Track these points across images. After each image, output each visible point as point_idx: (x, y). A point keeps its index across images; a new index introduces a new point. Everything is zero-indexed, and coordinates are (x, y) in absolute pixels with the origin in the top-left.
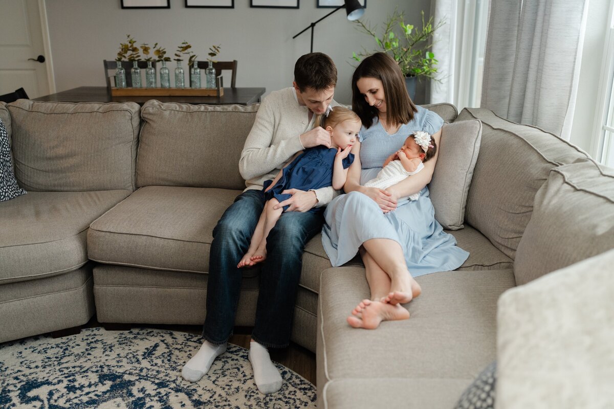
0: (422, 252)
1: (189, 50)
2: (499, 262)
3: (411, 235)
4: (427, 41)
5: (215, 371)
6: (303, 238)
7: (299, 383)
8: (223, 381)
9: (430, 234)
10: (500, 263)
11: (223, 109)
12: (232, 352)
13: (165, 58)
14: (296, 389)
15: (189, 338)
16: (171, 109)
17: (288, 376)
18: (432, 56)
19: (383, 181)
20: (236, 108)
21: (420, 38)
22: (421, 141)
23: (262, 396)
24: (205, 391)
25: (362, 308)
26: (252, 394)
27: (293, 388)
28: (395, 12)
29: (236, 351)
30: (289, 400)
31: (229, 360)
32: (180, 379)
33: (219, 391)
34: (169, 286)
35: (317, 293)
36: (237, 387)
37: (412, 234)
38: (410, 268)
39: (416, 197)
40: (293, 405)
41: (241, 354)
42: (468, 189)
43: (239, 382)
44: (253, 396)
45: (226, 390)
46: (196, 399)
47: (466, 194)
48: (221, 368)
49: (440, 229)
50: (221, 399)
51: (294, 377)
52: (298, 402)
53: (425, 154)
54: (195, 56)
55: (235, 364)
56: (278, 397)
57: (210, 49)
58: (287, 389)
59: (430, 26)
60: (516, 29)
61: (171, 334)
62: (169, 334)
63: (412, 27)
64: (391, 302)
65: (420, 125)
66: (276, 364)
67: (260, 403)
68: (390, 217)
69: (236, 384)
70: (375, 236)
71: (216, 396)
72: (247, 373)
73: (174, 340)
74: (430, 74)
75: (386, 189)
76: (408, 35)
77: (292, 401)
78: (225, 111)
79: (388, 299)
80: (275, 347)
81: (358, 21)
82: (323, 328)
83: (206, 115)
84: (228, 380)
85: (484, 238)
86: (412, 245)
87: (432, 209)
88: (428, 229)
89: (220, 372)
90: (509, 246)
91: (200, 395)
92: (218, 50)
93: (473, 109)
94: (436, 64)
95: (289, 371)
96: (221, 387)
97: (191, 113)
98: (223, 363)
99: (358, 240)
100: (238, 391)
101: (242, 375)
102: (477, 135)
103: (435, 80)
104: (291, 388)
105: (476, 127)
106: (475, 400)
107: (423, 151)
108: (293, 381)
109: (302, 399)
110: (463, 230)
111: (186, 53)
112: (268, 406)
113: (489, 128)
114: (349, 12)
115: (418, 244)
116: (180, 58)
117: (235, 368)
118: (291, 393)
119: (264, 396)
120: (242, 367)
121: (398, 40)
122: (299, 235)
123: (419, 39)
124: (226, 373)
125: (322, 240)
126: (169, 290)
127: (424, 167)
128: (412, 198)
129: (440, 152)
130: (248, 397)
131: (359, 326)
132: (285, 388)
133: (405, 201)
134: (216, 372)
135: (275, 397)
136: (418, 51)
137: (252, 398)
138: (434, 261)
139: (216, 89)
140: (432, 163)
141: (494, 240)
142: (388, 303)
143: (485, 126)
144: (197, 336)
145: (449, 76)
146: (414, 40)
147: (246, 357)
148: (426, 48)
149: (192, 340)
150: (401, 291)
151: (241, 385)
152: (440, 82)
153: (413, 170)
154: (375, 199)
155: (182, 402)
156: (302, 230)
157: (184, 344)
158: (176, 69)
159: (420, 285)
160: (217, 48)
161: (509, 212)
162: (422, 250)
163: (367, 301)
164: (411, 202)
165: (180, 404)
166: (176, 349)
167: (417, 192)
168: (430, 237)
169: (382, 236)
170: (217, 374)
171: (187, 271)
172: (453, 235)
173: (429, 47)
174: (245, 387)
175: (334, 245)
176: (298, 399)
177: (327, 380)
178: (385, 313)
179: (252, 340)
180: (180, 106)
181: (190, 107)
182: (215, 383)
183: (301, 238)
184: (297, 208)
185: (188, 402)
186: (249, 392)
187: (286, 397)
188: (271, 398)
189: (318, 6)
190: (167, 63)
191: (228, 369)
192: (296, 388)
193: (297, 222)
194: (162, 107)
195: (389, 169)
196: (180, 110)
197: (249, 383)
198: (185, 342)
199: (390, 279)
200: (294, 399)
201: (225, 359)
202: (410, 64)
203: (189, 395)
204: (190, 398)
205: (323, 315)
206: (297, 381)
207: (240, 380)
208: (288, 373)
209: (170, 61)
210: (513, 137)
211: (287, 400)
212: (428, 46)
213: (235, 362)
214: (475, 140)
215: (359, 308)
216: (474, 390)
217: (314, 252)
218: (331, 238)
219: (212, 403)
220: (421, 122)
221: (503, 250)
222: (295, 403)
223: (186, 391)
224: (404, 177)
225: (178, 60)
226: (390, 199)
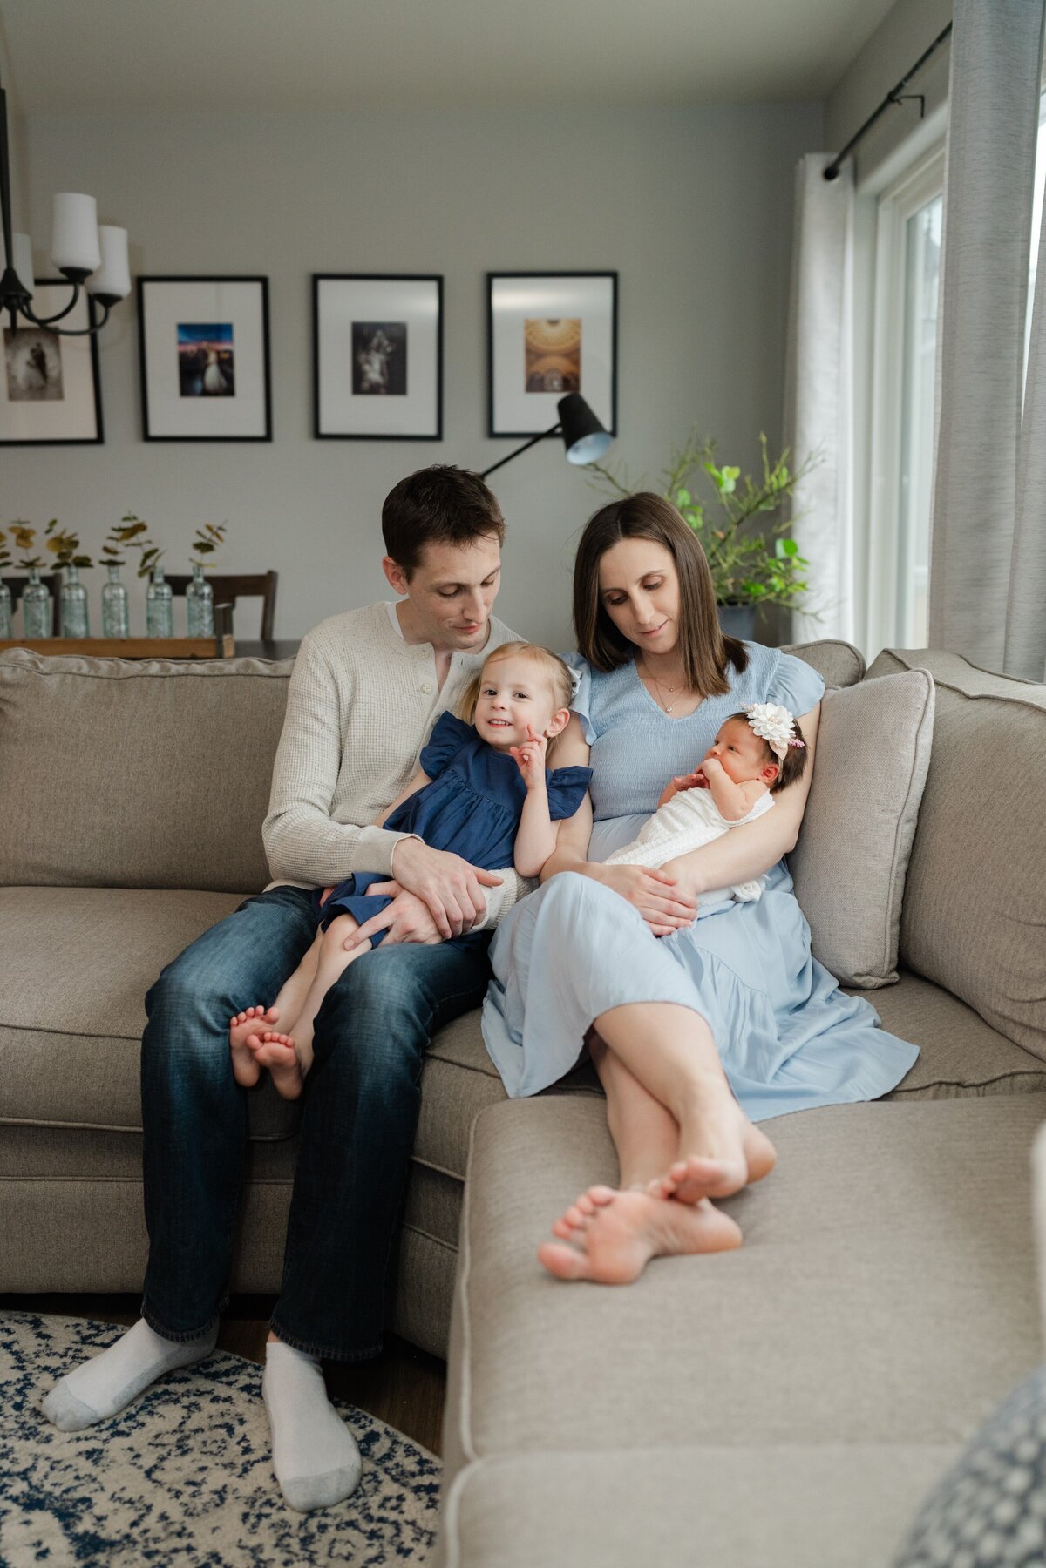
0: (778, 1049)
1: (141, 537)
2: (1008, 1071)
3: (742, 1001)
4: (778, 508)
5: (157, 1437)
6: (422, 1013)
7: (414, 1468)
8: (177, 1470)
9: (800, 997)
10: (1012, 1075)
11: (212, 668)
12: (215, 1377)
13: (77, 558)
14: (404, 1491)
15: (90, 1336)
16: (64, 670)
17: (380, 1448)
18: (792, 548)
19: (653, 848)
20: (248, 665)
21: (760, 502)
22: (769, 728)
23: (294, 1518)
24: (117, 1504)
25: (585, 1213)
26: (266, 1510)
27: (396, 1486)
28: (690, 441)
29: (227, 1373)
30: (380, 1525)
31: (204, 1402)
32: (43, 1466)
33: (162, 1502)
34: (28, 1176)
35: (459, 1177)
36: (219, 1487)
37: (745, 996)
38: (739, 1095)
39: (753, 891)
40: (391, 1543)
41: (243, 1380)
42: (904, 867)
43: (228, 1471)
44: (267, 1516)
45: (184, 1498)
46: (86, 1533)
47: (901, 882)
48: (175, 1426)
49: (830, 984)
50: (165, 1529)
51: (400, 1450)
52: (407, 1533)
53: (780, 767)
54: (156, 551)
55: (222, 1414)
56: (347, 1518)
57: (199, 533)
58: (376, 1490)
59: (785, 471)
60: (1013, 444)
61: (36, 1324)
62: (31, 1323)
63: (736, 472)
64: (682, 1194)
65: (760, 692)
66: (346, 1412)
67: (287, 1540)
68: (677, 947)
69: (217, 1478)
70: (629, 996)
71: (151, 1521)
72: (255, 1442)
73: (43, 1342)
74: (790, 597)
75: (662, 868)
76: (727, 494)
77: (388, 1531)
78: (216, 673)
79: (670, 1186)
80: (339, 1358)
81: (594, 466)
82: (469, 1285)
83: (162, 685)
84: (195, 1467)
85: (959, 1006)
86: (748, 1028)
87: (804, 928)
88: (794, 985)
89: (172, 1439)
90: (1036, 1024)
91: (100, 1519)
92: (218, 537)
93: (906, 651)
94: (803, 570)
95: (387, 1433)
96: (169, 1490)
97: (121, 681)
98: (184, 1413)
99: (580, 1013)
100: (222, 1500)
101: (239, 1449)
102: (921, 711)
103: (804, 614)
104: (390, 1488)
105: (918, 691)
106: (973, 1528)
107: (774, 756)
108: (397, 1465)
109: (421, 1524)
110: (896, 987)
111: (134, 545)
112: (312, 1548)
113: (954, 696)
114: (569, 444)
115: (764, 1025)
116: (118, 558)
117: (220, 1426)
118: (389, 1505)
119: (303, 1517)
120: (242, 1422)
121: (700, 510)
122: (411, 1008)
123: (757, 506)
124: (191, 1443)
125: (483, 1022)
126: (27, 1186)
127: (773, 803)
128: (744, 894)
129: (819, 766)
130: (252, 1520)
131: (575, 1273)
132: (369, 1487)
133: (719, 900)
134: (158, 1441)
135: (336, 1516)
136: (757, 538)
137: (265, 1522)
138: (814, 1075)
139: (214, 637)
140: (796, 793)
141: (989, 1008)
142: (672, 1196)
143: (945, 691)
144: (114, 1328)
145: (840, 602)
146: (744, 507)
147: (255, 1391)
148: (776, 530)
149: (98, 1340)
150: (711, 1156)
151: (234, 1482)
152: (817, 619)
153: (740, 812)
154: (630, 896)
155: (39, 1543)
156: (419, 992)
157: (70, 1353)
158: (106, 586)
159: (775, 1145)
160: (216, 531)
161: (1029, 924)
162: (778, 1043)
163: (602, 1192)
164: (740, 906)
165: (35, 1551)
166: (46, 1368)
167: (758, 877)
168: (801, 1006)
169: (649, 997)
170: (163, 1445)
171: (81, 1125)
172: (869, 1000)
173: (784, 527)
174: (246, 1487)
175: (515, 1037)
176: (408, 1523)
177: (465, 1461)
178: (662, 1230)
179: (272, 1336)
180: (91, 665)
181: (119, 666)
182: (154, 1476)
183: (414, 1015)
184: (409, 932)
185: (59, 1544)
186: (258, 1504)
187: (370, 1518)
188: (324, 1520)
189: (492, 434)
190: (83, 571)
191: (196, 1431)
192: (404, 1485)
193: (403, 966)
194: (41, 666)
195: (671, 812)
196: (92, 673)
197: (259, 1475)
198: (75, 1347)
199: (676, 1124)
200: (396, 1524)
201: (193, 1399)
202: (736, 570)
203: (66, 1517)
204: (67, 1527)
205: (471, 1243)
206: (410, 1464)
207: (231, 1465)
208: (383, 1436)
209: (91, 566)
210: (1025, 713)
211: (373, 1526)
212: (780, 525)
213: (222, 1406)
214: (917, 725)
215: (575, 1216)
216: (966, 1487)
217: (455, 1058)
218: (506, 1012)
219: (135, 1542)
220: (761, 684)
221: (1017, 1038)
222: (398, 1535)
223: (57, 1505)
224: (716, 831)
225: (111, 563)
226: (672, 893)
